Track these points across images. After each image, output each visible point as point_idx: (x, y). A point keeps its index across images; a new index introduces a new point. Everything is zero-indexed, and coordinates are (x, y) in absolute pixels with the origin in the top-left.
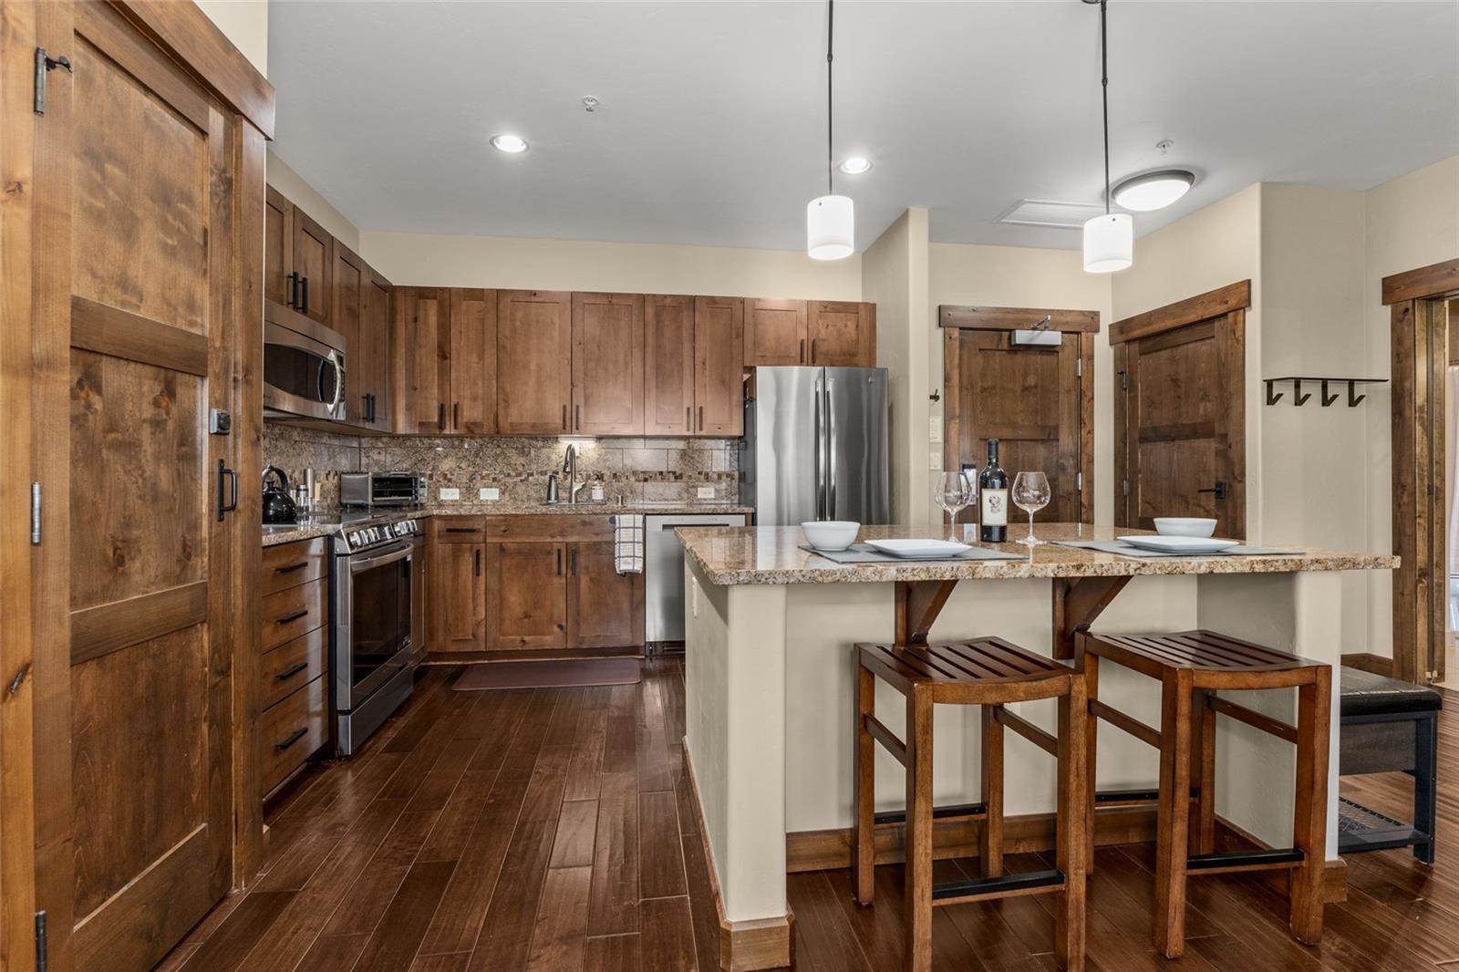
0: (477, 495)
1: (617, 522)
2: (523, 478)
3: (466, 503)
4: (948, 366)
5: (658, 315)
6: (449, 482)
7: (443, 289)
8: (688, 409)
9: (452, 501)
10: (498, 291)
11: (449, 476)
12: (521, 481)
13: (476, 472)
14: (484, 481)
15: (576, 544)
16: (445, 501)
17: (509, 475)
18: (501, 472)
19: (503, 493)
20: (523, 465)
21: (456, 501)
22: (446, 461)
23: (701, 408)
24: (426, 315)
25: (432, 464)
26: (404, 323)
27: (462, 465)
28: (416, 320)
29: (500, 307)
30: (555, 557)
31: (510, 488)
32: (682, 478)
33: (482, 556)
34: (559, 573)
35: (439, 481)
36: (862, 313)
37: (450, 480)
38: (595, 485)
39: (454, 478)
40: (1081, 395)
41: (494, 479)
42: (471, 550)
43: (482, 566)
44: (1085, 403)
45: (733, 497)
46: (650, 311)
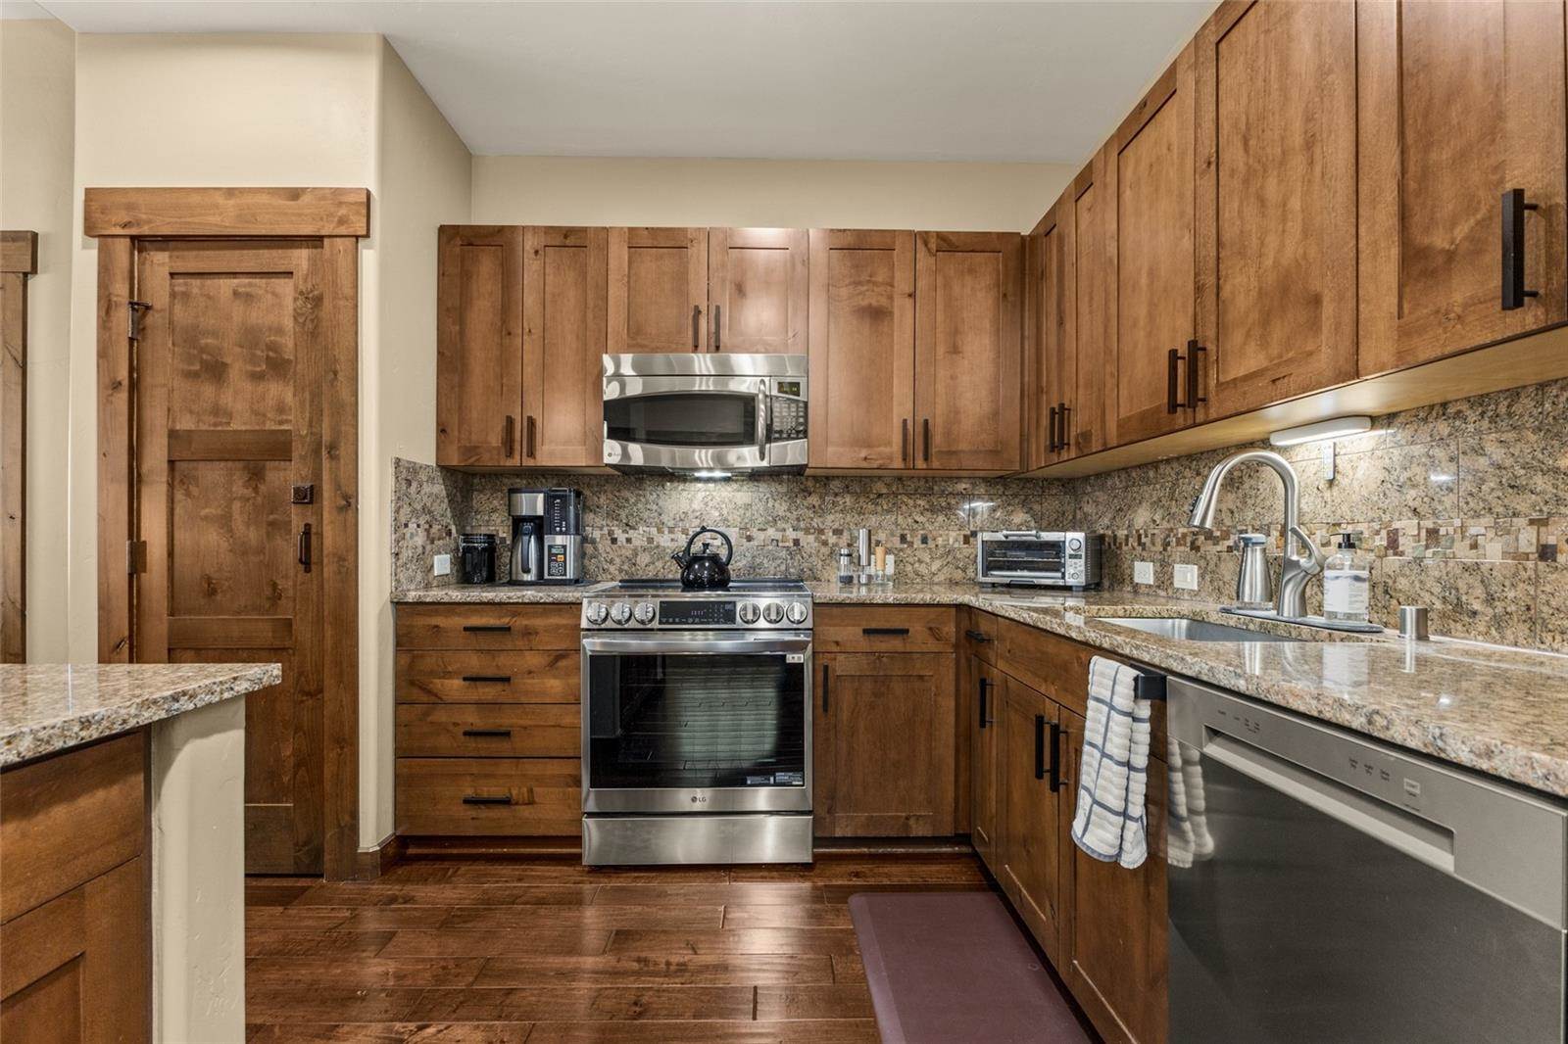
0: (1172, 577)
3: (1161, 593)
6: (1143, 550)
9: (1147, 586)
11: (1143, 540)
12: (1230, 549)
13: (1172, 529)
14: (1181, 549)
16: (1140, 585)
17: (1208, 535)
19: (1202, 576)
21: (1150, 586)
22: (1141, 509)
25: (1128, 516)
27: (1157, 518)
31: (1211, 566)
35: (1134, 548)
37: (1144, 547)
39: (1148, 542)
41: (1192, 546)
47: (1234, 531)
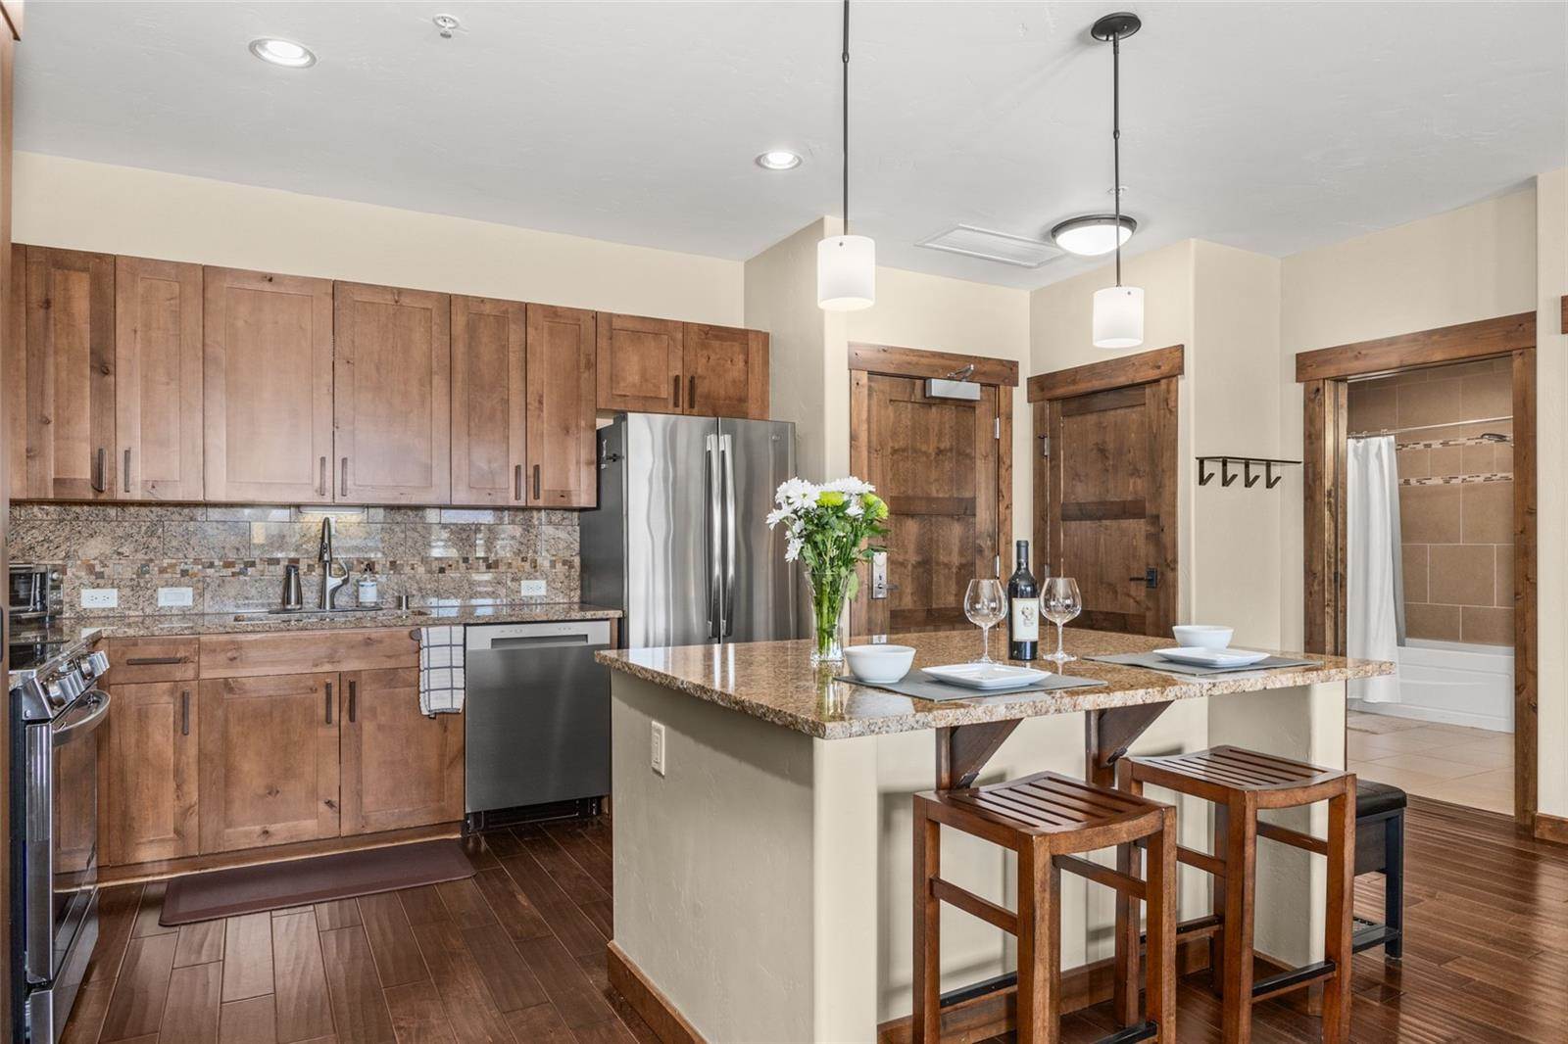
0: (152, 599)
1: (424, 637)
2: (236, 569)
3: (132, 613)
4: (854, 420)
5: (471, 329)
6: (98, 579)
7: (100, 257)
8: (518, 468)
9: (104, 610)
10: (204, 268)
11: (98, 569)
12: (234, 574)
13: (151, 560)
14: (166, 576)
15: (357, 673)
16: (91, 611)
17: (212, 565)
18: (196, 561)
19: (200, 595)
20: (238, 549)
21: (113, 609)
22: (92, 542)
23: (537, 468)
24: (68, 300)
25: (63, 547)
26: (24, 309)
27: (125, 550)
28: (47, 304)
29: (209, 295)
30: (321, 695)
31: (213, 586)
32: (497, 567)
33: (193, 701)
34: (328, 720)
35: (79, 578)
36: (754, 345)
37: (100, 575)
38: (365, 580)
39: (107, 571)
40: (999, 460)
41: (184, 573)
42: (172, 692)
43: (193, 717)
44: (1003, 472)
45: (572, 594)
46: (460, 321)
47: (239, 561)
